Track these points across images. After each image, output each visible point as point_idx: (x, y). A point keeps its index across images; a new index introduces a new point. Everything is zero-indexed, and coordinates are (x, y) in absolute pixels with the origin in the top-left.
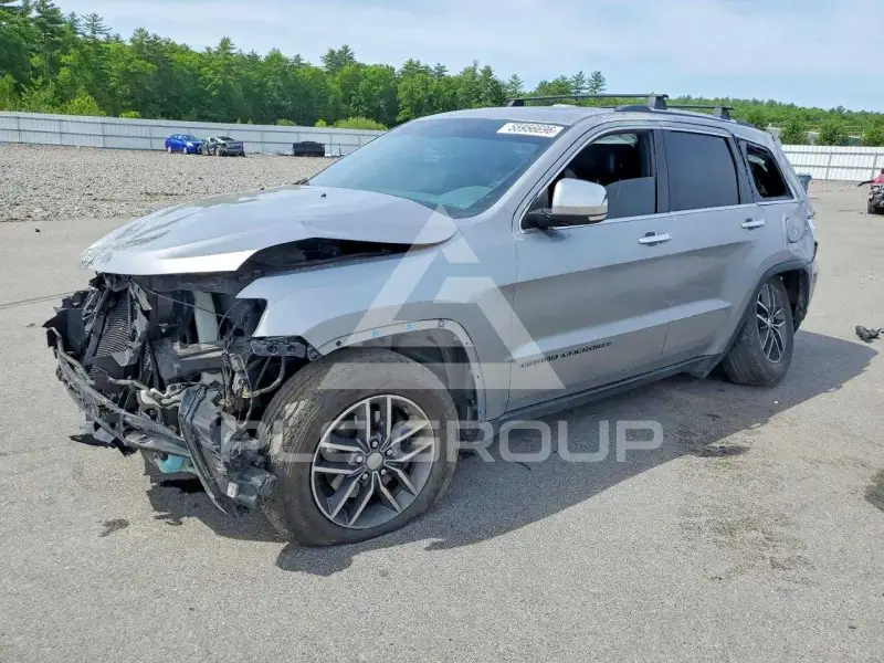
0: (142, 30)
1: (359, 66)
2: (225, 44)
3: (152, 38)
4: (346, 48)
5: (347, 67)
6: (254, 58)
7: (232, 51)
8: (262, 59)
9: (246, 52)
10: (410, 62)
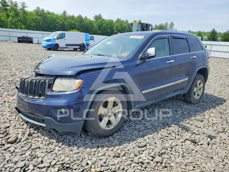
0: (38, 7)
1: (103, 20)
2: (65, 12)
3: (41, 10)
4: (100, 14)
5: (100, 20)
6: (73, 17)
7: (67, 15)
8: (76, 17)
9: (71, 15)
10: (118, 19)
